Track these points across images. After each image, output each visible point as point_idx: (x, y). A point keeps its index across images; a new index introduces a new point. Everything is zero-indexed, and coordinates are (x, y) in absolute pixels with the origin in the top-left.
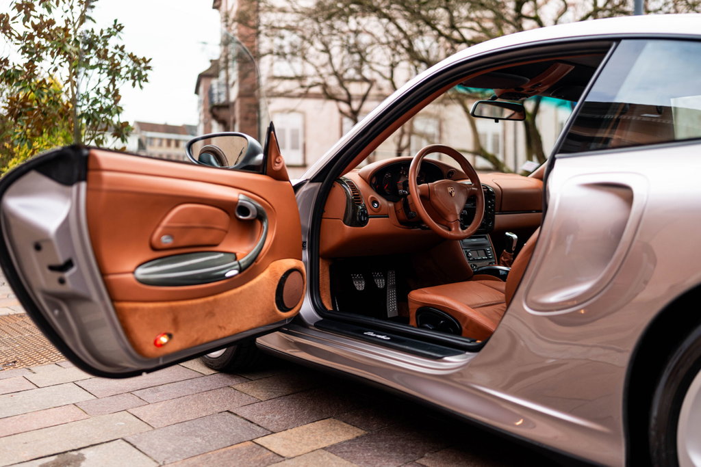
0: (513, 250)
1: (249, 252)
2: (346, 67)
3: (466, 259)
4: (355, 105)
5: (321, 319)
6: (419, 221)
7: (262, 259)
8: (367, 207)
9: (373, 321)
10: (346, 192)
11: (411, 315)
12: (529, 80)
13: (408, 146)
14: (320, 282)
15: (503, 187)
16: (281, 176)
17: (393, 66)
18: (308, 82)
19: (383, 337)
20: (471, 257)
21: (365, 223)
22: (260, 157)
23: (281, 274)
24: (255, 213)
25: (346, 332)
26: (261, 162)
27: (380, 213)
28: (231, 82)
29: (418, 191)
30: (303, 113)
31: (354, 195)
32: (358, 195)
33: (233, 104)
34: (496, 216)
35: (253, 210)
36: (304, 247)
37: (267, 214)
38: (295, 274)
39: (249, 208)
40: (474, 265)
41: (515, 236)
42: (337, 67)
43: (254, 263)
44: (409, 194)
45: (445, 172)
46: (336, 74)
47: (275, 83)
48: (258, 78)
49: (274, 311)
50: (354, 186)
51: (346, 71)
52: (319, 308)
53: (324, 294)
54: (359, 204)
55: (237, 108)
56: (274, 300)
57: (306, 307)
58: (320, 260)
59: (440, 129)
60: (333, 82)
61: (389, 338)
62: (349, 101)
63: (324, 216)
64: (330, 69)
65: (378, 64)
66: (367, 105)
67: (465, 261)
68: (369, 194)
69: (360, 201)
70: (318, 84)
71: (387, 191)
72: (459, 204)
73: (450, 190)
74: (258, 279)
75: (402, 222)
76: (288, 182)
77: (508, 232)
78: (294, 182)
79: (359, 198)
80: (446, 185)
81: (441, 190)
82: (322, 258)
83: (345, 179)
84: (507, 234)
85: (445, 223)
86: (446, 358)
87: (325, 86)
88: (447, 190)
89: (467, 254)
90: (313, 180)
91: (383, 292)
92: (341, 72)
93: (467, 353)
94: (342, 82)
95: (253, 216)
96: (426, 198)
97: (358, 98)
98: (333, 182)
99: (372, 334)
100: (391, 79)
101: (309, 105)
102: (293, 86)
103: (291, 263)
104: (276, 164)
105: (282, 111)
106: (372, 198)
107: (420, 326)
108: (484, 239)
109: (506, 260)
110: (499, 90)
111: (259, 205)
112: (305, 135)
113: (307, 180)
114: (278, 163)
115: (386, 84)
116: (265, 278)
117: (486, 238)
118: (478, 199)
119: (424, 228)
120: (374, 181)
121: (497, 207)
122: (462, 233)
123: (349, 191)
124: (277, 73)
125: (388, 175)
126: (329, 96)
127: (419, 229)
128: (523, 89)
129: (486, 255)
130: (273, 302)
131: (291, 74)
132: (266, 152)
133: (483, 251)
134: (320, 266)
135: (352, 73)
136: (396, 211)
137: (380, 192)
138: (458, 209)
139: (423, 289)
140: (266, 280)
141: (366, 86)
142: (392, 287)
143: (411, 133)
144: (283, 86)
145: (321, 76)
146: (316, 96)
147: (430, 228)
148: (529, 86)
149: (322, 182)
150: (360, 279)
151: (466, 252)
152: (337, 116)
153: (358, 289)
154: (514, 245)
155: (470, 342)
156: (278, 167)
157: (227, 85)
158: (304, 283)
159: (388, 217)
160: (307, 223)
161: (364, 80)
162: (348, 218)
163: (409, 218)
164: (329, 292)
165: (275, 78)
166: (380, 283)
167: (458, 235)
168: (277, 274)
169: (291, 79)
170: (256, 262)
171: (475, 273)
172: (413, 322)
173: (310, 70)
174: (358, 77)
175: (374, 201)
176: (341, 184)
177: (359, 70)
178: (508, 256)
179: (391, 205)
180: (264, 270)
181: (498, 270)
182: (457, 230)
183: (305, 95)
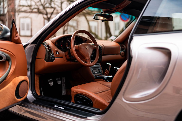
0: (110, 69)
1: (2, 75)
2: (45, 3)
3: (92, 73)
4: (49, 16)
5: (36, 99)
6: (75, 59)
7: (9, 78)
8: (54, 54)
9: (57, 100)
10: (46, 48)
11: (72, 97)
12: (115, 6)
13: (67, 30)
14: (35, 84)
15: (104, 45)
16: (18, 42)
17: (62, 3)
18: (33, 7)
19: (61, 108)
20: (94, 72)
21: (53, 60)
22: (9, 34)
23: (18, 83)
24: (6, 58)
25: (46, 105)
26: (9, 36)
27: (59, 56)
28: (5, 7)
29: (75, 48)
30: (31, 18)
31: (49, 49)
32: (50, 49)
33: (6, 14)
34: (102, 56)
35: (4, 57)
36: (28, 70)
37: (11, 58)
38: (24, 82)
39: (3, 56)
40: (95, 75)
41: (110, 64)
42: (43, 3)
43: (5, 80)
44: (71, 48)
45: (84, 40)
46: (42, 5)
47: (21, 7)
48: (15, 5)
49: (15, 99)
50: (49, 46)
51: (46, 4)
52: (35, 95)
53: (37, 89)
54: (51, 53)
55: (7, 15)
56: (15, 95)
57: (29, 95)
58: (35, 75)
59: (77, 24)
60: (41, 8)
61: (64, 108)
62: (47, 14)
63: (36, 58)
64: (40, 3)
65: (57, 2)
66: (53, 16)
67: (91, 74)
68: (55, 49)
69: (51, 52)
70: (36, 8)
71: (62, 47)
72: (90, 53)
73: (86, 47)
74: (7, 86)
75: (68, 60)
76: (21, 44)
77: (108, 62)
78: (24, 44)
79: (51, 50)
80: (85, 45)
81: (83, 47)
82: (36, 74)
83: (45, 43)
84: (107, 63)
85: (85, 60)
86: (88, 118)
87: (38, 9)
88: (85, 47)
89: (92, 71)
90: (32, 43)
91: (60, 86)
92: (44, 5)
93: (96, 115)
94: (44, 8)
95: (4, 59)
96: (77, 50)
97: (50, 13)
98: (40, 44)
99: (56, 106)
100: (61, 7)
101: (33, 15)
102: (27, 9)
103: (22, 78)
104: (16, 37)
105: (23, 17)
106: (56, 50)
107: (76, 103)
108: (98, 65)
109: (107, 73)
110: (104, 10)
111: (7, 55)
112: (31, 25)
113: (29, 43)
114: (17, 36)
115: (59, 9)
116: (10, 86)
117: (99, 65)
118: (97, 51)
119: (76, 62)
120: (57, 44)
121: (103, 53)
122: (91, 64)
123: (47, 48)
124: (21, 4)
125: (62, 41)
126: (39, 12)
127: (74, 62)
128: (113, 10)
129: (99, 71)
130: (14, 95)
131: (26, 5)
132: (11, 32)
133: (98, 70)
134: (35, 77)
135: (47, 5)
136: (65, 55)
137: (59, 48)
138: (90, 55)
139: (77, 86)
140: (11, 87)
141: (52, 10)
142: (64, 83)
143: (68, 25)
144: (23, 9)
145: (37, 6)
146: (35, 12)
147: (78, 62)
148: (115, 8)
149: (36, 44)
150: (51, 81)
151: (92, 70)
152: (43, 19)
153: (50, 85)
154: (110, 67)
155: (97, 111)
156: (16, 38)
157: (3, 8)
158: (28, 86)
159: (62, 58)
160: (30, 60)
161: (52, 7)
162: (46, 58)
163: (71, 58)
164: (39, 88)
165: (20, 6)
166: (59, 82)
167: (90, 65)
168: (16, 83)
169: (27, 6)
170: (6, 80)
171: (96, 78)
172: (73, 100)
173: (33, 3)
174: (50, 6)
175: (57, 52)
176: (43, 45)
177: (50, 4)
178: (108, 72)
179: (63, 53)
180: (10, 82)
181: (104, 77)
182: (89, 63)
183: (32, 12)
